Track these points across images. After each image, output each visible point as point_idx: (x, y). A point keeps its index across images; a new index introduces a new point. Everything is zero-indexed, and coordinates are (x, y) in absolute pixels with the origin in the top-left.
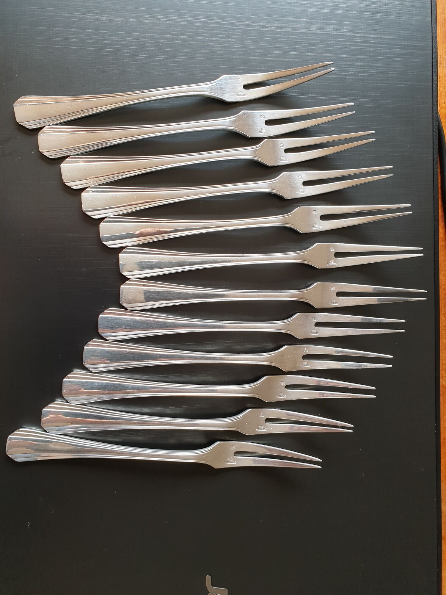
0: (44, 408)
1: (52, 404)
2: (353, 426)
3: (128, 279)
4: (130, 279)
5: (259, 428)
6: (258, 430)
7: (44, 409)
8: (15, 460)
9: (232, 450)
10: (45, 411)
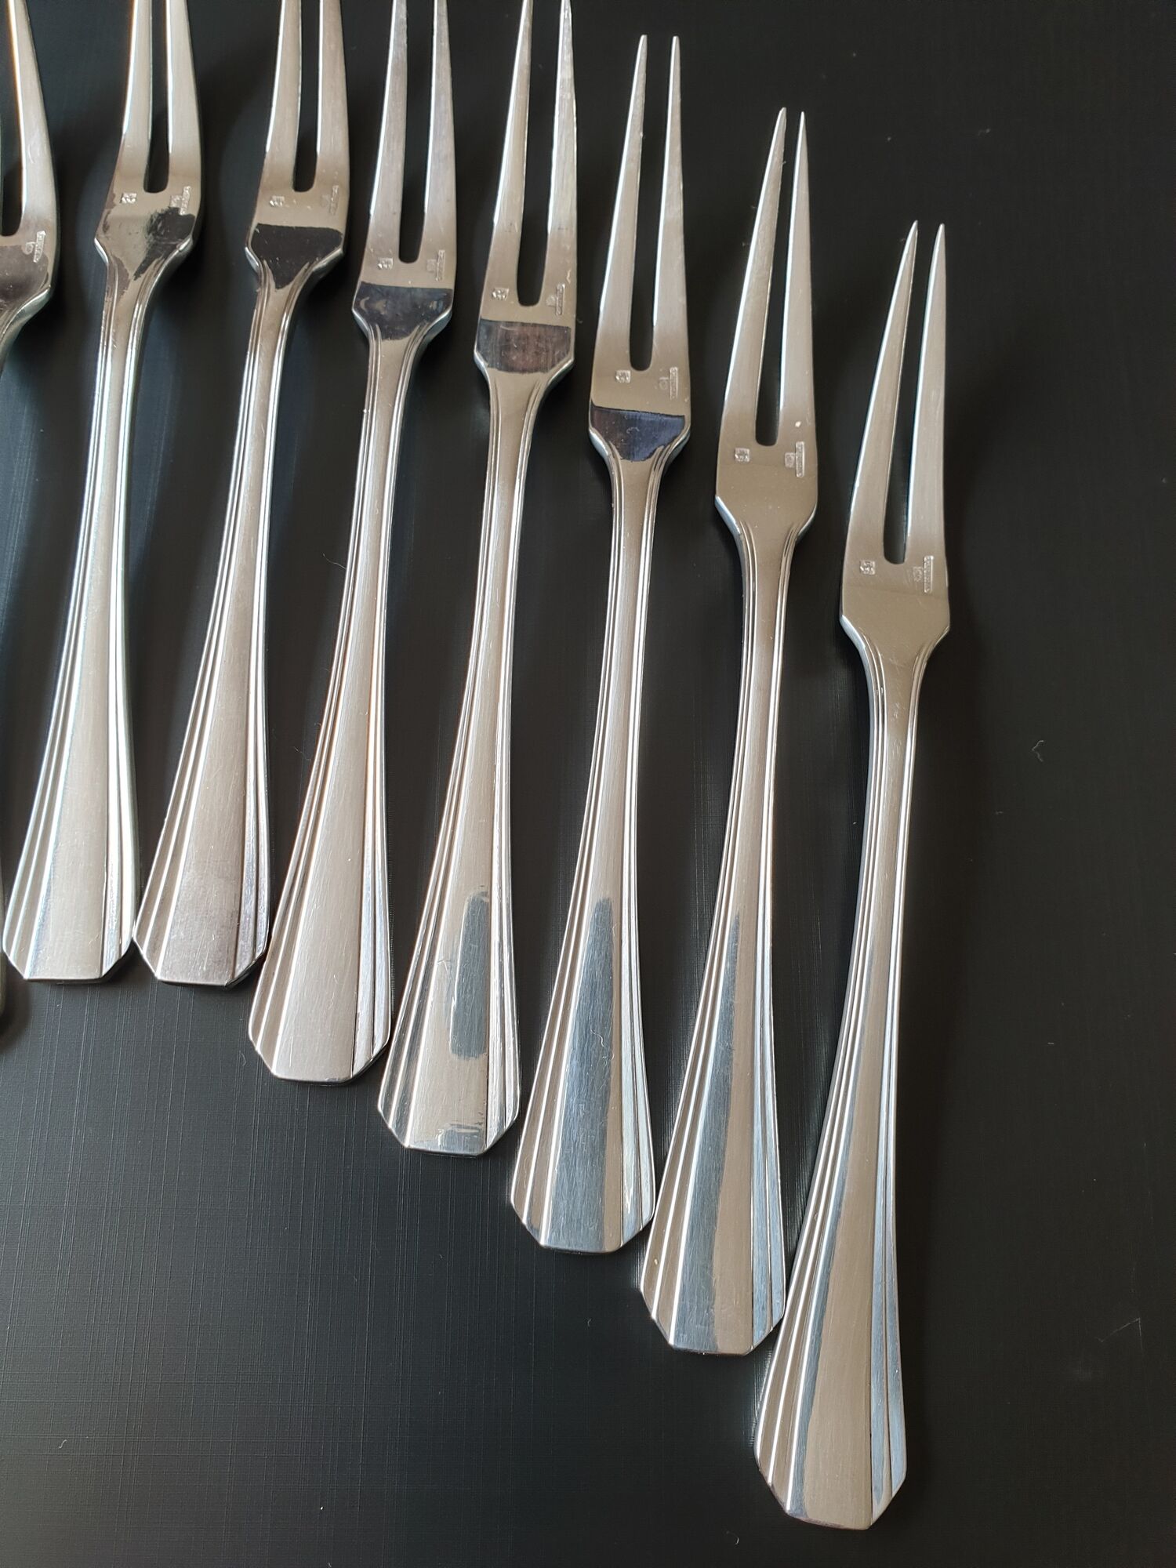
0: (665, 1342)
1: (652, 1309)
2: (782, 112)
3: (133, 948)
4: (135, 940)
5: (791, 466)
6: (801, 472)
7: (671, 1341)
8: (899, 1487)
9: (876, 569)
10: (677, 1337)
